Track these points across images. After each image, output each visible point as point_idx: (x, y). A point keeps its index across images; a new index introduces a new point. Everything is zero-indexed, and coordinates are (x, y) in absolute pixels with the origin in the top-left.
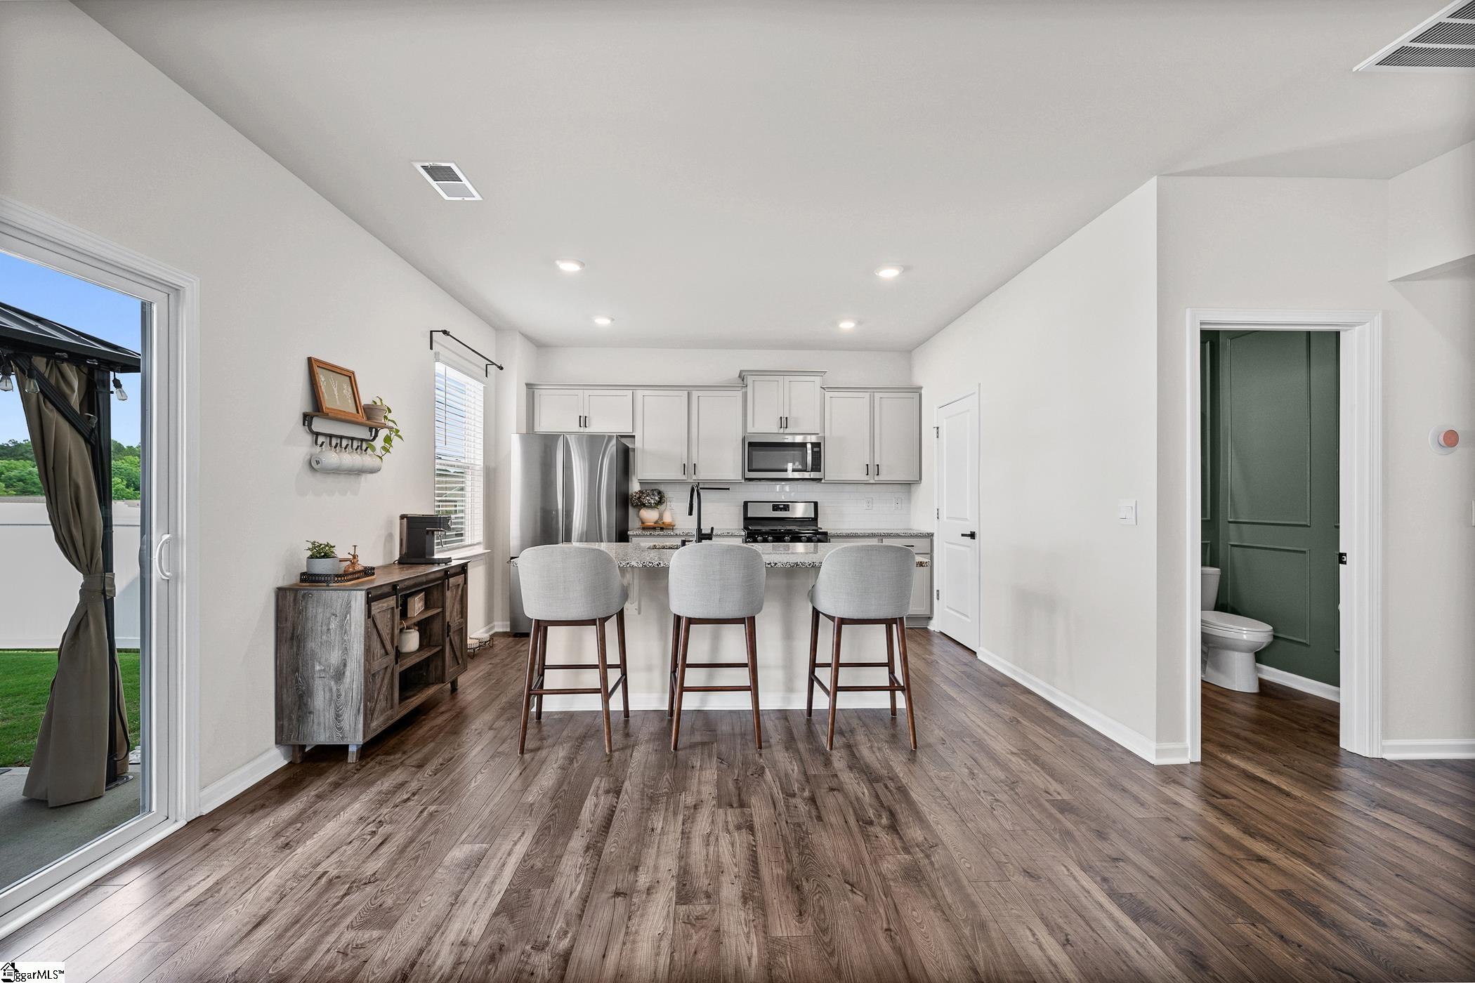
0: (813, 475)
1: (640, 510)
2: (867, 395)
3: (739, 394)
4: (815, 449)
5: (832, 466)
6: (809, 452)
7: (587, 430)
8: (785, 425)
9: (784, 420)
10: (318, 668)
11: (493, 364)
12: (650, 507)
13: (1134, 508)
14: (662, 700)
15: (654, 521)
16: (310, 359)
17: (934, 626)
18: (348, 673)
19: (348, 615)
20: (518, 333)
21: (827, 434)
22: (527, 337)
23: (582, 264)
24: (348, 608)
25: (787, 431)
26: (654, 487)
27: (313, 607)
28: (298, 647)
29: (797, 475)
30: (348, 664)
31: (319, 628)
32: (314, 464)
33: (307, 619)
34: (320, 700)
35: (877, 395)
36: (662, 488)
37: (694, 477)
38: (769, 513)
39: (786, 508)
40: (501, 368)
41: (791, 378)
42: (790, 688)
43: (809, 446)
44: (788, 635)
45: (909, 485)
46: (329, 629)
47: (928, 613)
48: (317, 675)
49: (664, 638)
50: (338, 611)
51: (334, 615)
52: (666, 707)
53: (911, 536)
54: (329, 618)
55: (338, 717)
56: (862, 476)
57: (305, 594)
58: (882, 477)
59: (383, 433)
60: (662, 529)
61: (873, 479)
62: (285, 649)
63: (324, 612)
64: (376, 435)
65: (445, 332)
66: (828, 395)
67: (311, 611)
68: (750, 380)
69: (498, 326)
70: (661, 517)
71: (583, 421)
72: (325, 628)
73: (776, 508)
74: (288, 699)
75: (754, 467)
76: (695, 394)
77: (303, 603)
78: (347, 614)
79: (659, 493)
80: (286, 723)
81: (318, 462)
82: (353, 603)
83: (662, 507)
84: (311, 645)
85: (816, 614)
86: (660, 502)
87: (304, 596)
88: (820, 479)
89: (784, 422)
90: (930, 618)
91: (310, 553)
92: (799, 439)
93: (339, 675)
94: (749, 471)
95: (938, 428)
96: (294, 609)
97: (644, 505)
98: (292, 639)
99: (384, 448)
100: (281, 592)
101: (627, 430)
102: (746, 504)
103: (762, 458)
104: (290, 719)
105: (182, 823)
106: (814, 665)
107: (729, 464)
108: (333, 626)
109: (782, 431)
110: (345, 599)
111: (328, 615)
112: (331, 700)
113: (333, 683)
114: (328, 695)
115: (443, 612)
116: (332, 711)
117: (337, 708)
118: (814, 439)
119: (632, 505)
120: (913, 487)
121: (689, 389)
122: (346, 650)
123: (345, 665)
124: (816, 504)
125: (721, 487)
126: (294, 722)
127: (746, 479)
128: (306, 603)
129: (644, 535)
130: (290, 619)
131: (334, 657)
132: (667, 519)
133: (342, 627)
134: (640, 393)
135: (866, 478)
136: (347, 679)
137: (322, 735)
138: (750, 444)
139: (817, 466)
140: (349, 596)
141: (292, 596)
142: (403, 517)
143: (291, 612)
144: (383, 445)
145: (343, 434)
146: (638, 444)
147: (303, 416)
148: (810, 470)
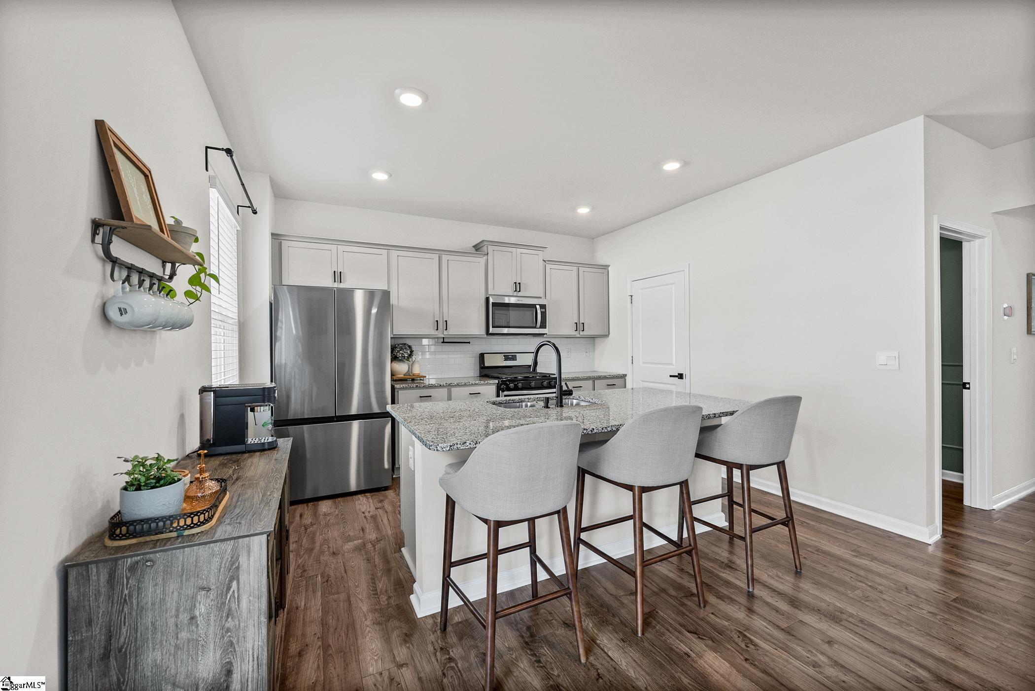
0: (541, 331)
2: (575, 269)
3: (481, 260)
4: (542, 310)
5: (553, 324)
6: (539, 311)
7: (342, 286)
8: (518, 289)
9: (517, 284)
11: (249, 205)
12: (402, 359)
13: (897, 358)
15: (404, 373)
16: (98, 124)
19: (234, 584)
21: (551, 298)
22: (273, 184)
24: (234, 572)
25: (520, 294)
26: (405, 341)
27: (156, 585)
31: (171, 622)
32: (113, 314)
33: (141, 609)
35: (582, 269)
37: (444, 332)
38: (500, 362)
39: (514, 358)
40: (256, 212)
41: (521, 251)
43: (538, 306)
45: (594, 339)
46: (193, 618)
50: (213, 580)
51: (203, 589)
54: (194, 598)
56: (572, 332)
57: (137, 562)
58: (586, 333)
59: (185, 271)
60: (411, 379)
61: (579, 334)
63: (181, 588)
64: (174, 272)
65: (229, 151)
66: (548, 266)
67: (151, 592)
68: (489, 249)
70: (411, 368)
71: (338, 277)
72: (184, 617)
73: (507, 358)
75: (496, 324)
76: (445, 258)
77: (132, 582)
78: (231, 581)
79: (410, 347)
81: (122, 312)
82: (243, 560)
83: (411, 360)
86: (411, 354)
87: (133, 568)
88: (545, 335)
89: (518, 287)
92: (530, 301)
94: (493, 327)
95: (632, 296)
96: (110, 597)
97: (397, 358)
99: (188, 294)
101: (385, 287)
102: (482, 356)
103: (502, 316)
107: (474, 324)
108: (201, 609)
109: (515, 294)
110: (228, 557)
111: (190, 592)
118: (541, 301)
120: (597, 340)
121: (440, 253)
123: (229, 673)
125: (462, 341)
127: (487, 335)
128: (139, 582)
129: (411, 387)
130: (100, 620)
131: (206, 665)
132: (416, 370)
133: (220, 607)
134: (394, 254)
135: (575, 333)
138: (494, 305)
139: (543, 323)
140: (235, 550)
141: (99, 577)
142: (203, 390)
143: (101, 609)
144: (189, 288)
145: (149, 269)
146: (393, 300)
147: (96, 225)
148: (540, 327)
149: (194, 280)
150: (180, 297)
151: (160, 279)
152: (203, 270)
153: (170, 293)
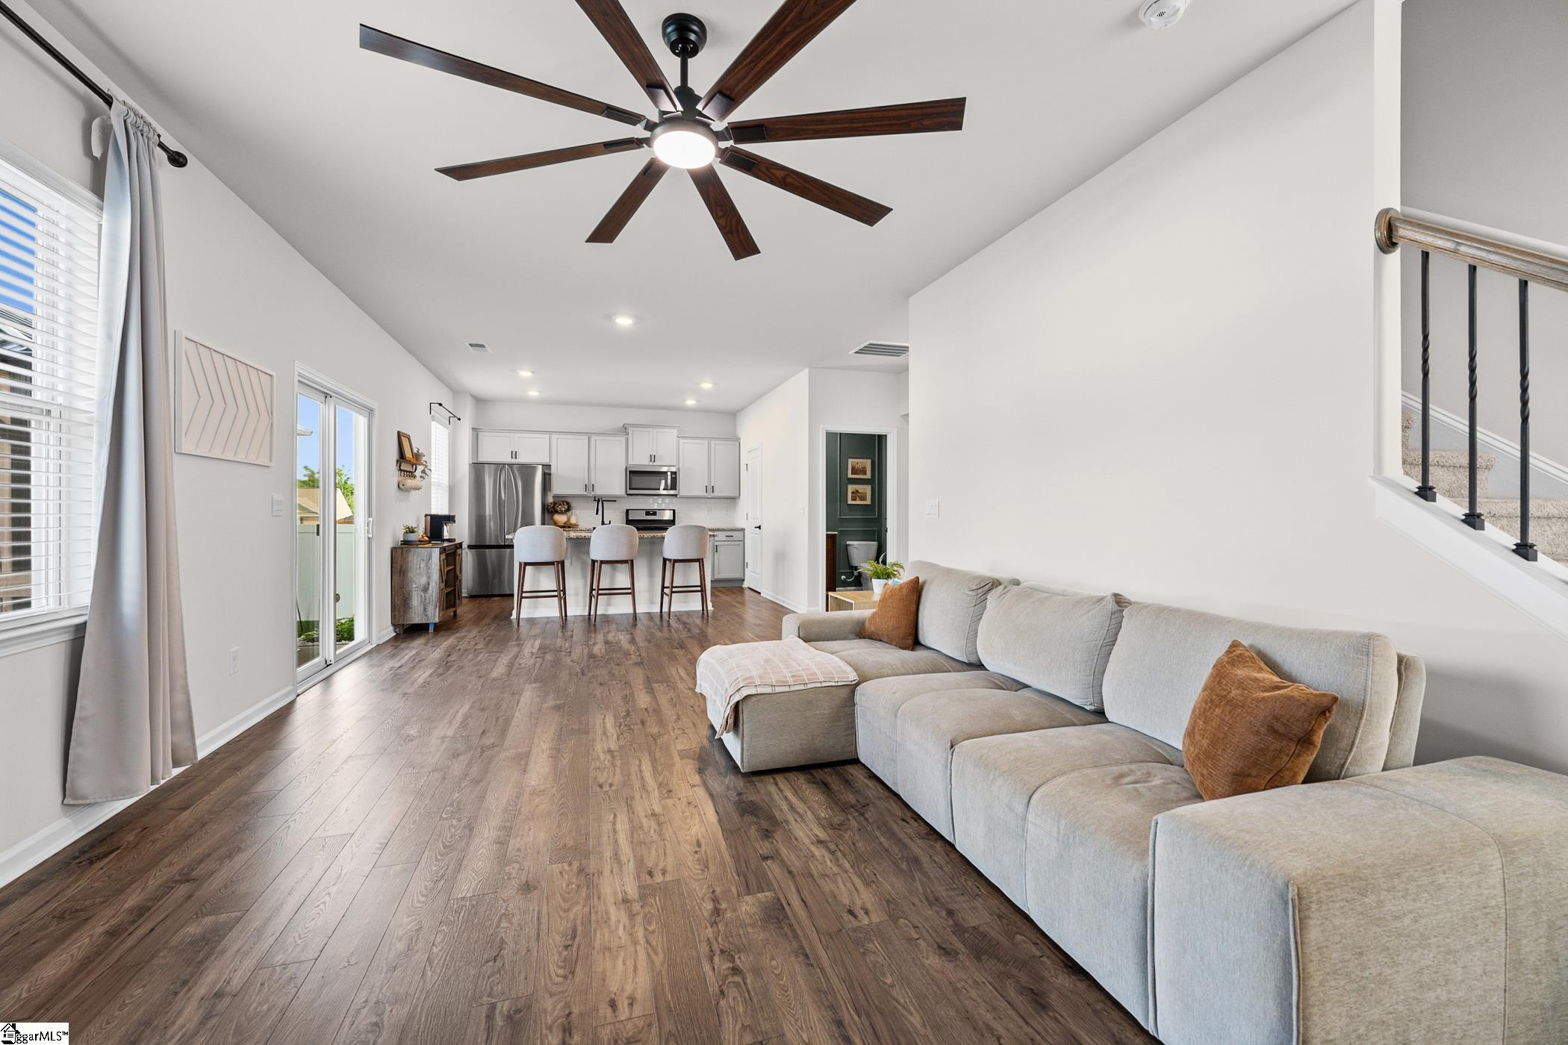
0: (672, 492)
1: (553, 516)
2: (706, 442)
3: (623, 439)
4: (674, 476)
5: (683, 488)
6: (669, 477)
7: (517, 461)
8: (653, 460)
9: (653, 456)
10: (414, 586)
11: (455, 416)
12: (561, 513)
14: (584, 610)
15: (564, 522)
16: (398, 432)
17: (745, 585)
18: (430, 588)
20: (470, 397)
21: (681, 466)
22: (473, 396)
23: (533, 372)
24: (430, 557)
25: (655, 464)
26: (564, 499)
27: (411, 557)
28: (404, 576)
29: (665, 492)
30: (431, 583)
31: (415, 567)
32: (401, 486)
33: (408, 562)
34: (415, 601)
35: (713, 442)
36: (569, 500)
37: (593, 493)
38: (643, 517)
39: (654, 514)
40: (459, 419)
41: (657, 430)
42: (652, 602)
43: (669, 474)
44: (651, 575)
45: (733, 499)
46: (420, 567)
47: (741, 577)
48: (414, 589)
49: (585, 577)
50: (425, 559)
51: (422, 560)
52: (587, 613)
53: (732, 530)
54: (420, 562)
55: (425, 609)
56: (703, 494)
58: (717, 494)
59: (420, 468)
60: (569, 527)
61: (711, 497)
62: (396, 578)
63: (417, 559)
64: (416, 469)
65: (440, 405)
66: (681, 441)
67: (410, 559)
68: (630, 430)
69: (456, 391)
70: (569, 519)
71: (514, 455)
72: (418, 567)
73: (651, 513)
74: (398, 602)
75: (633, 487)
76: (593, 438)
77: (406, 554)
79: (568, 503)
80: (397, 613)
81: (403, 485)
83: (569, 513)
84: (411, 575)
85: (665, 560)
86: (569, 509)
87: (407, 551)
88: (676, 495)
89: (653, 458)
90: (744, 580)
91: (405, 531)
92: (665, 469)
93: (426, 589)
94: (630, 489)
95: (747, 465)
96: (401, 558)
97: (557, 512)
98: (400, 572)
99: (421, 477)
100: (393, 550)
101: (546, 461)
102: (627, 511)
103: (638, 481)
104: (399, 611)
105: (374, 645)
106: (663, 587)
107: (615, 484)
108: (422, 566)
109: (651, 464)
111: (420, 560)
112: (421, 601)
113: (422, 593)
114: (420, 600)
115: (455, 569)
116: (422, 607)
117: (425, 605)
118: (673, 469)
119: (548, 512)
121: (589, 435)
122: (429, 577)
123: (429, 584)
124: (674, 511)
125: (612, 500)
126: (402, 613)
127: (628, 495)
128: (408, 554)
130: (399, 563)
131: (423, 581)
132: (573, 521)
133: (427, 566)
134: (554, 437)
135: (705, 494)
136: (430, 591)
137: (416, 618)
138: (630, 472)
139: (674, 486)
140: (431, 551)
141: (399, 551)
142: (426, 515)
143: (399, 559)
144: (421, 474)
145: (409, 470)
146: (553, 471)
147: (397, 461)
148: (671, 489)
149: (423, 472)
150: (418, 478)
151: (412, 472)
152: (426, 467)
153: (415, 477)
